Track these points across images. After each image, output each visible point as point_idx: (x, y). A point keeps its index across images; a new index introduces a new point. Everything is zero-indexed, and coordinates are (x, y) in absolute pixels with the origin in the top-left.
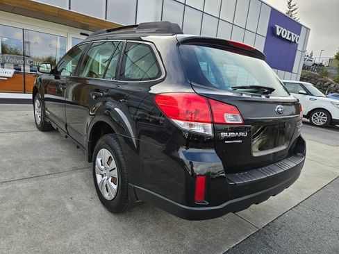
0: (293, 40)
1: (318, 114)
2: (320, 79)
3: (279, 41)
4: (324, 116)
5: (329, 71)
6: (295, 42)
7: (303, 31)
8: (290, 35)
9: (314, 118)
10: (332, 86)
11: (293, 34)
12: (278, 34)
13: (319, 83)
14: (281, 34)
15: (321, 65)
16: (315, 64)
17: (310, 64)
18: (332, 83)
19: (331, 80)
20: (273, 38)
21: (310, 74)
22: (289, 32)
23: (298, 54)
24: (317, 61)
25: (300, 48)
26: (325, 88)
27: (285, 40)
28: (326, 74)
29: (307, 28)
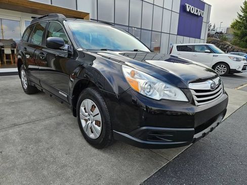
0: (199, 15)
1: (220, 66)
2: (221, 43)
3: (189, 15)
4: (224, 67)
5: (227, 37)
6: (201, 16)
7: (206, 7)
8: (197, 11)
9: (217, 69)
10: (230, 47)
11: (199, 10)
12: (188, 10)
13: (220, 46)
14: (190, 10)
15: (221, 33)
16: (217, 33)
17: (213, 33)
18: (229, 45)
19: (229, 43)
20: (185, 14)
21: (214, 40)
22: (196, 9)
23: (204, 25)
24: (219, 31)
25: (205, 20)
26: (225, 50)
27: (193, 14)
28: (225, 39)
29: (209, 5)
